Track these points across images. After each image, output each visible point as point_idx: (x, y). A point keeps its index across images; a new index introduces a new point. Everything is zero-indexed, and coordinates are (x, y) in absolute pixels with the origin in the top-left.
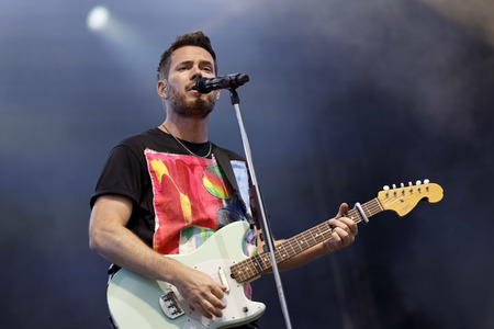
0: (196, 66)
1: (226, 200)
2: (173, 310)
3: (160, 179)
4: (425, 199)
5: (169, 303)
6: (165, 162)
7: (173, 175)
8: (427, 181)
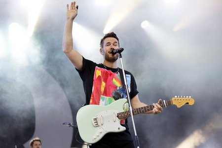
0: (112, 45)
1: (119, 87)
2: (96, 124)
3: (97, 77)
4: (188, 103)
5: (95, 121)
6: (101, 72)
7: (103, 76)
8: (190, 97)
